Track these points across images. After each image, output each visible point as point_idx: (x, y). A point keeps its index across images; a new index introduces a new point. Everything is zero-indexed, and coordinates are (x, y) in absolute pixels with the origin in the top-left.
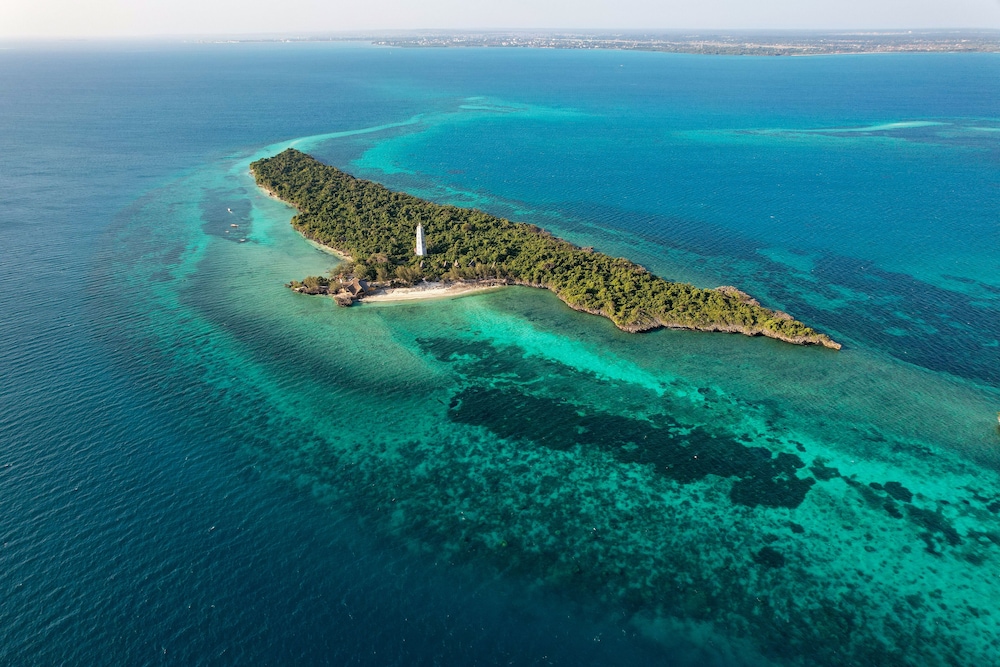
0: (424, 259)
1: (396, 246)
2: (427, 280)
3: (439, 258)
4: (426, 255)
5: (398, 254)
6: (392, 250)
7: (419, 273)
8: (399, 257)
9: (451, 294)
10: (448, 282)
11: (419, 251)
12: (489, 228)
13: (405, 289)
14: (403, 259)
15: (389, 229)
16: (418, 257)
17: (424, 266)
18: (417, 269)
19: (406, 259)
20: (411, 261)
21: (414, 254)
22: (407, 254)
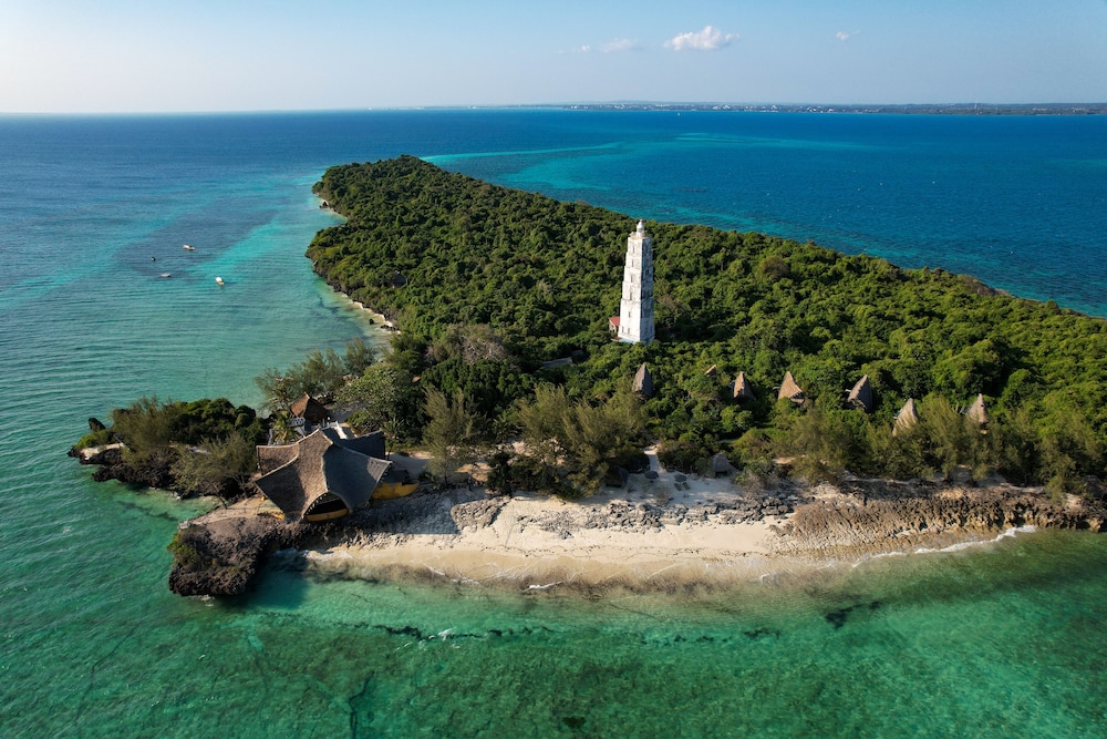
0: (648, 357)
1: (545, 307)
2: (668, 460)
3: (705, 362)
4: (655, 344)
5: (549, 330)
6: (531, 318)
7: (631, 423)
8: (552, 344)
9: (807, 564)
10: (779, 491)
11: (630, 325)
12: (837, 276)
13: (553, 506)
14: (565, 351)
15: (539, 265)
16: (625, 347)
17: (651, 390)
18: (622, 408)
19: (579, 354)
20: (597, 362)
21: (610, 337)
22: (583, 336)
